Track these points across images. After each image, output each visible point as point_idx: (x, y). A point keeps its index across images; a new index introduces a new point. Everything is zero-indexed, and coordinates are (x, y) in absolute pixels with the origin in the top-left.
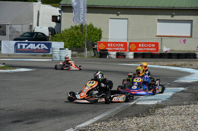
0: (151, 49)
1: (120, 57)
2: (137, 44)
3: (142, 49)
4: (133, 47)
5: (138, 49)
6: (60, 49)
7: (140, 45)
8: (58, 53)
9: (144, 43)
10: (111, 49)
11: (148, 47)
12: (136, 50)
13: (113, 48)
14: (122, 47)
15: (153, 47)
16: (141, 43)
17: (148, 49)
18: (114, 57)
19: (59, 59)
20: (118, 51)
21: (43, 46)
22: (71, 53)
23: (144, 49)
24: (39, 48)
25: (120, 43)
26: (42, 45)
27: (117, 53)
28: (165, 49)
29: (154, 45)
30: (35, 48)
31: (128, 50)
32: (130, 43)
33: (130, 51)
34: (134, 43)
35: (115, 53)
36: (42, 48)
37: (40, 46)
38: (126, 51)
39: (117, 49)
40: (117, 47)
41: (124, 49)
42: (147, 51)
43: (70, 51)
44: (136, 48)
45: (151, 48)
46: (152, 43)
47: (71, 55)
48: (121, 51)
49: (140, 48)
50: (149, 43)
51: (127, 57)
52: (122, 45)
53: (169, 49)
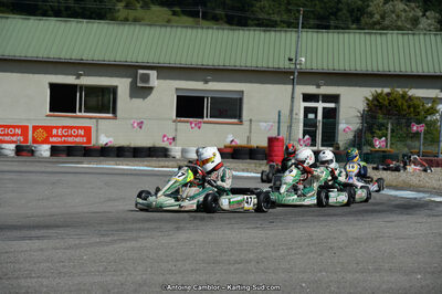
0: (77, 140)
1: (24, 153)
2: (48, 129)
3: (59, 139)
5: (51, 140)
7: (54, 132)
9: (63, 127)
11: (71, 136)
12: (46, 140)
14: (18, 135)
15: (81, 136)
16: (57, 128)
17: (70, 139)
23: (63, 139)
25: (14, 127)
27: (17, 147)
28: (103, 140)
29: (82, 132)
32: (35, 128)
33: (35, 141)
34: (43, 127)
35: (13, 146)
41: (21, 138)
44: (47, 137)
45: (76, 136)
46: (78, 128)
49: (55, 136)
50: (72, 128)
51: (37, 154)
52: (18, 131)
53: (111, 139)
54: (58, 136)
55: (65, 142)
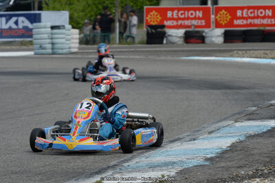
0: (265, 21)
1: (193, 40)
2: (232, 11)
3: (245, 22)
4: (224, 17)
5: (236, 22)
6: (53, 28)
7: (239, 13)
8: (46, 36)
9: (249, 8)
10: (175, 23)
11: (258, 17)
12: (230, 24)
13: (180, 22)
14: (199, 18)
15: (269, 17)
16: (242, 8)
17: (257, 21)
18: (181, 41)
19: (50, 51)
20: (189, 27)
21: (24, 22)
22: (78, 36)
23: (249, 21)
24: (14, 26)
25: (195, 9)
26: (21, 19)
27: (186, 33)
29: (269, 13)
30: (5, 26)
31: (213, 25)
33: (218, 25)
34: (226, 9)
35: (181, 32)
36: (21, 26)
37: (16, 23)
38: (209, 27)
39: (187, 23)
40: (188, 18)
41: (203, 23)
42: (256, 25)
43: (77, 31)
44: (232, 20)
45: (264, 17)
46: (265, 8)
47: (78, 41)
48: (196, 27)
49: (240, 18)
50: (258, 8)
51: (207, 40)
52: (200, 14)
54: (242, 18)
55: (251, 25)
